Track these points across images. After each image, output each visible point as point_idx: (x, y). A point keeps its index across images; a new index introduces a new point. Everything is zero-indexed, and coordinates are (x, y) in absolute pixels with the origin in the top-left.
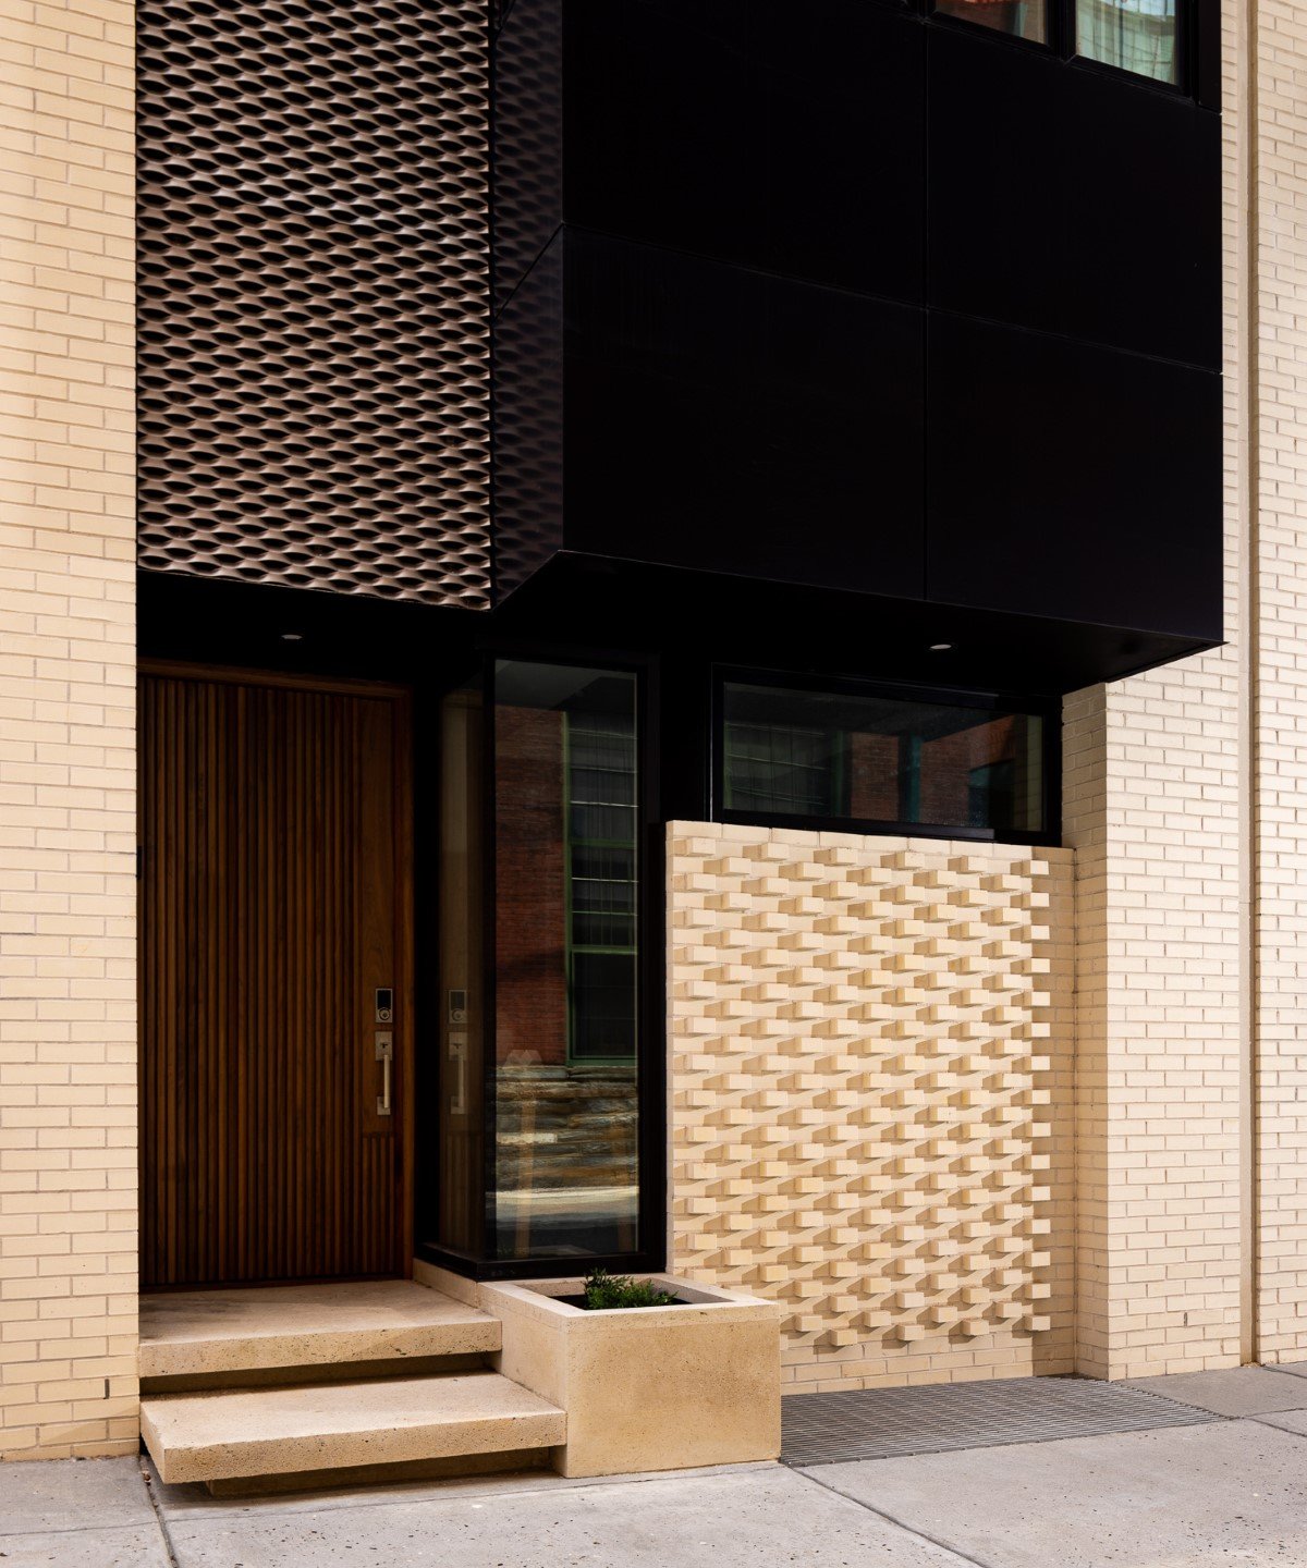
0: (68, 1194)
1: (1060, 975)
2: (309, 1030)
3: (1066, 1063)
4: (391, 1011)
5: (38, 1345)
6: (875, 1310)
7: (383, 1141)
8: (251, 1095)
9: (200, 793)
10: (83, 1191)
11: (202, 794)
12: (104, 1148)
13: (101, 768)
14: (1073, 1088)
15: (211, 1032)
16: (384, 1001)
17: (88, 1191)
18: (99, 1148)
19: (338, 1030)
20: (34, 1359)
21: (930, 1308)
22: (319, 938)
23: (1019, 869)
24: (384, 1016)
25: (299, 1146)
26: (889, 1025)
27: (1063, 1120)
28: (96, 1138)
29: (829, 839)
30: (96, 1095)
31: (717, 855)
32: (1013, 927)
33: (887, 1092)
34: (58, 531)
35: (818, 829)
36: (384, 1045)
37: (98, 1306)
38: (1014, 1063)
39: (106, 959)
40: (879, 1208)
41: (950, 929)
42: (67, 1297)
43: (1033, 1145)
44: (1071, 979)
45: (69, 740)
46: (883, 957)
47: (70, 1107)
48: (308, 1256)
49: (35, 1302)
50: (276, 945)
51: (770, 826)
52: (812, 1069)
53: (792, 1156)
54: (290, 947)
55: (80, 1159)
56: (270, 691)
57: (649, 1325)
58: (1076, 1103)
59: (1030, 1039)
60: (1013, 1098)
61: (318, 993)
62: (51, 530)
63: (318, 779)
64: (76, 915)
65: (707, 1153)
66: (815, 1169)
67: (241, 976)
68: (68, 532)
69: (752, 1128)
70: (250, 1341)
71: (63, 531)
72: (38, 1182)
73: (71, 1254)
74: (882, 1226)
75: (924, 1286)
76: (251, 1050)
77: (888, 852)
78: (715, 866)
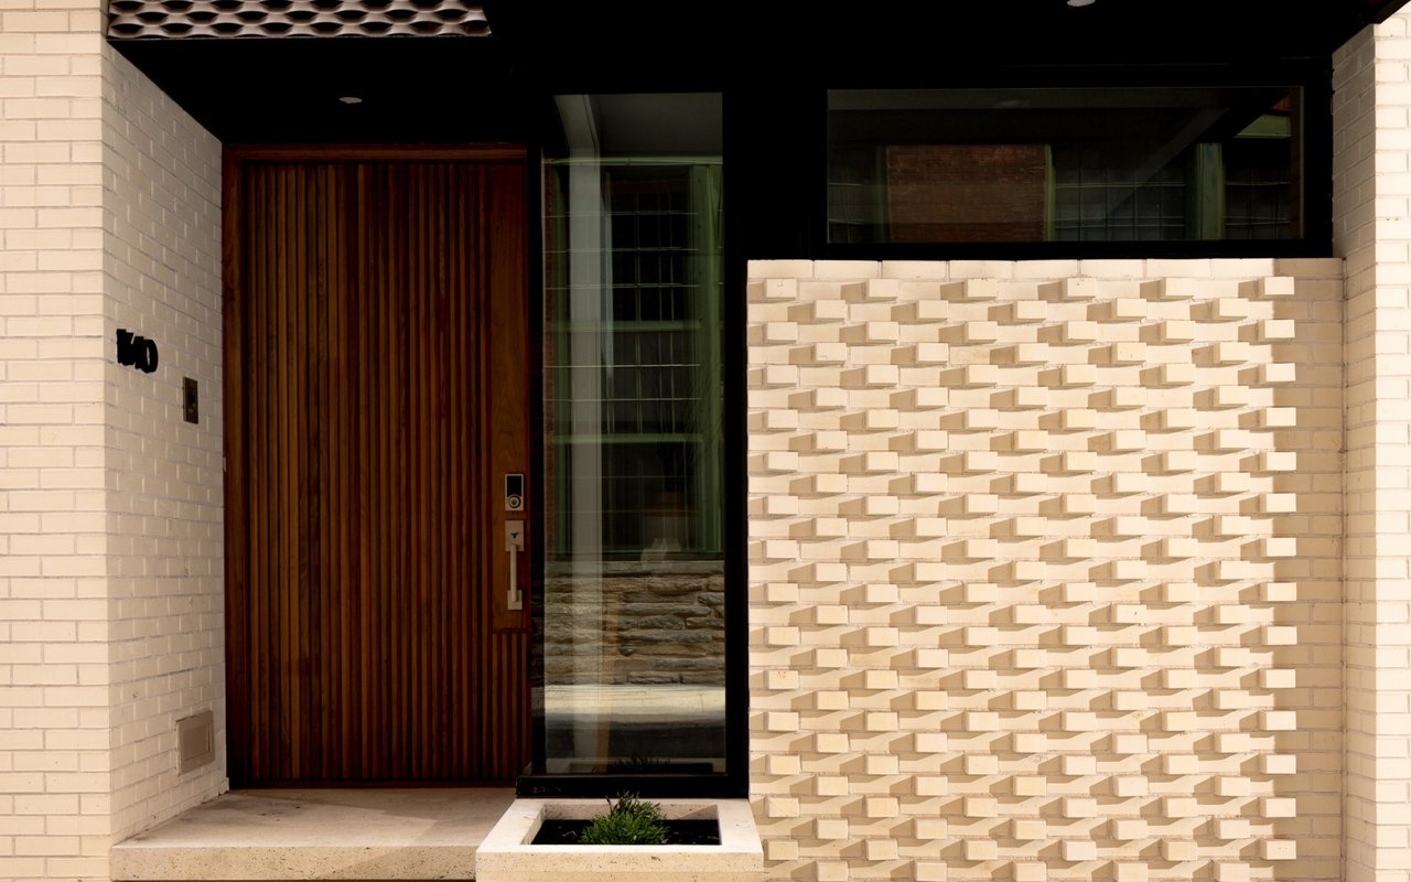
0: (40, 689)
1: (1319, 429)
2: (434, 520)
3: (1330, 547)
4: (522, 498)
5: (14, 841)
6: (1028, 860)
7: (514, 637)
8: (374, 588)
9: (320, 279)
10: (55, 686)
11: (322, 280)
12: (74, 642)
13: (69, 250)
14: (1340, 580)
15: (333, 524)
16: (514, 487)
17: (60, 686)
18: (70, 642)
19: (464, 520)
20: (10, 854)
21: (1112, 862)
22: (443, 422)
23: (1252, 290)
24: (512, 503)
25: (424, 641)
26: (1052, 500)
27: (1323, 623)
28: (66, 632)
29: (960, 268)
30: (65, 588)
31: (804, 299)
32: (1243, 367)
33: (1046, 586)
34: (24, 10)
35: (947, 258)
36: (515, 535)
37: (70, 804)
38: (1243, 547)
39: (75, 447)
40: (1036, 732)
41: (1143, 374)
42: (40, 794)
43: (1274, 657)
44: (1337, 435)
45: (37, 224)
46: (1041, 413)
47: (41, 600)
48: (435, 757)
49: (10, 797)
50: (399, 432)
51: (880, 259)
52: (939, 556)
53: (907, 664)
54: (413, 434)
55: (53, 653)
56: (391, 166)
57: (582, 868)
58: (1344, 601)
59: (1269, 515)
60: (1242, 593)
61: (444, 479)
62: (18, 10)
63: (442, 253)
64: (45, 403)
65: (793, 658)
66: (942, 680)
67: (363, 465)
68: (34, 10)
69: (854, 629)
70: (223, 850)
71: (29, 10)
72: (12, 676)
73: (44, 750)
74: (1040, 756)
75: (1104, 833)
76: (374, 543)
77: (1048, 279)
78: (803, 314)
